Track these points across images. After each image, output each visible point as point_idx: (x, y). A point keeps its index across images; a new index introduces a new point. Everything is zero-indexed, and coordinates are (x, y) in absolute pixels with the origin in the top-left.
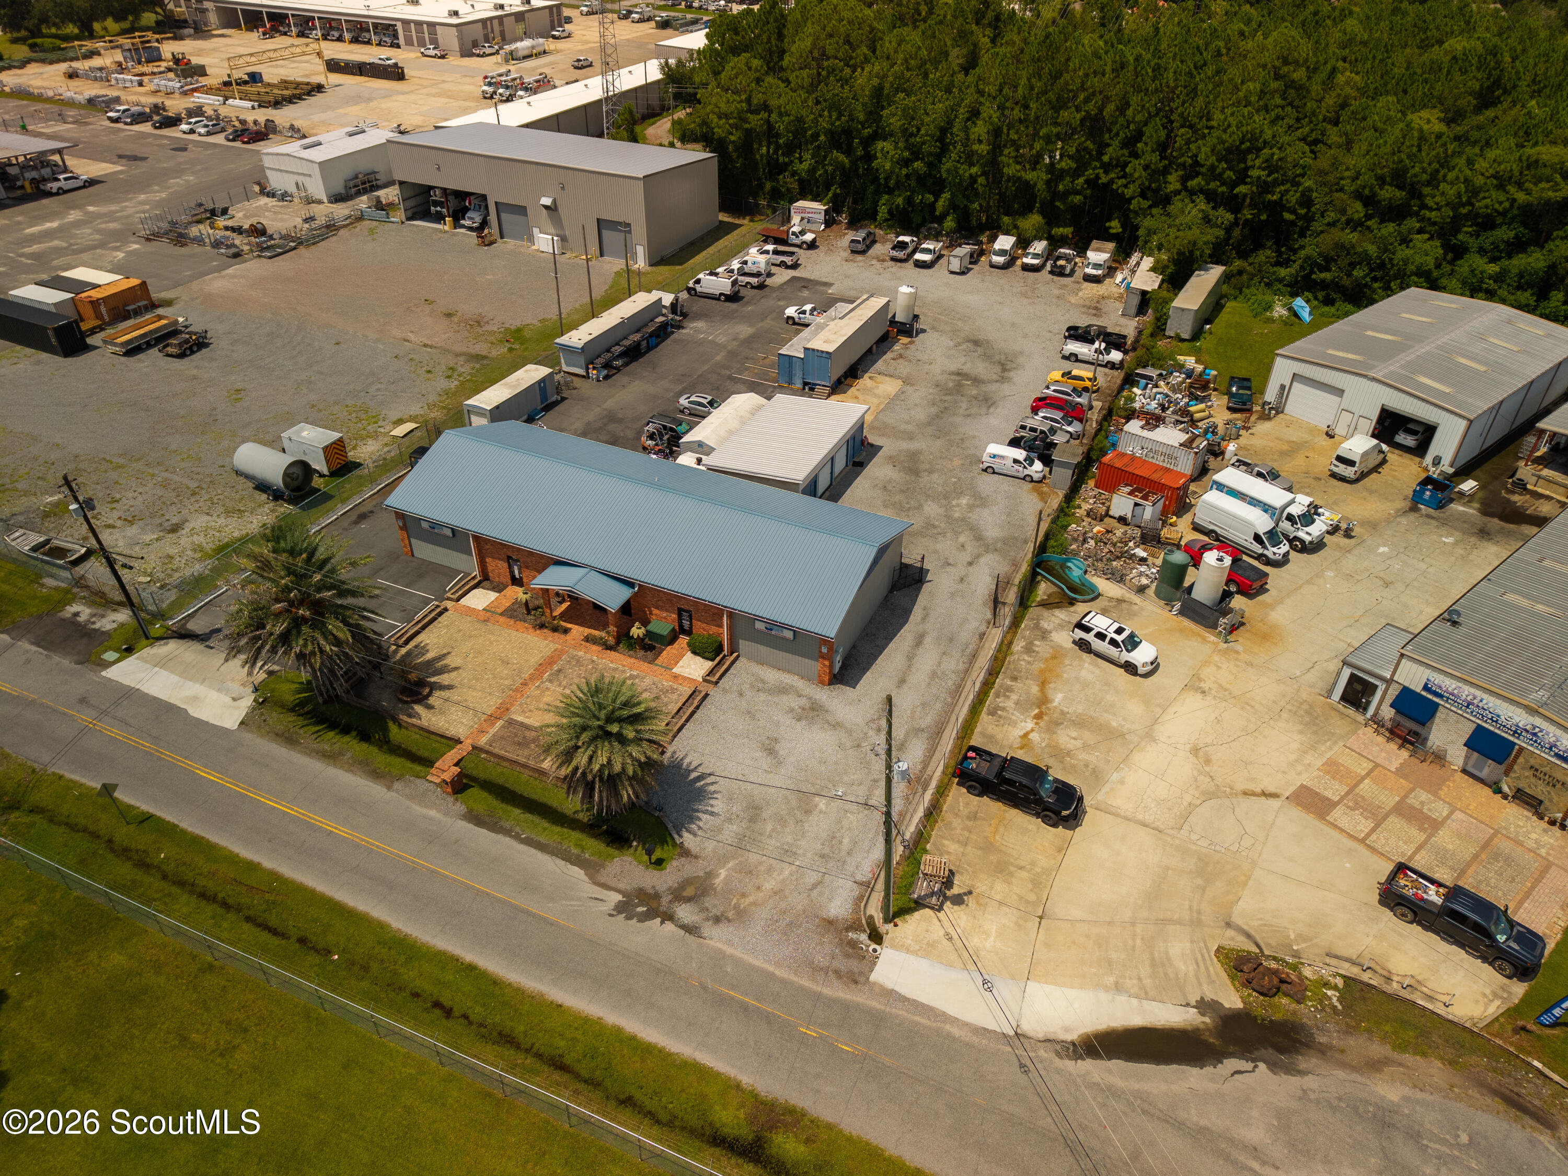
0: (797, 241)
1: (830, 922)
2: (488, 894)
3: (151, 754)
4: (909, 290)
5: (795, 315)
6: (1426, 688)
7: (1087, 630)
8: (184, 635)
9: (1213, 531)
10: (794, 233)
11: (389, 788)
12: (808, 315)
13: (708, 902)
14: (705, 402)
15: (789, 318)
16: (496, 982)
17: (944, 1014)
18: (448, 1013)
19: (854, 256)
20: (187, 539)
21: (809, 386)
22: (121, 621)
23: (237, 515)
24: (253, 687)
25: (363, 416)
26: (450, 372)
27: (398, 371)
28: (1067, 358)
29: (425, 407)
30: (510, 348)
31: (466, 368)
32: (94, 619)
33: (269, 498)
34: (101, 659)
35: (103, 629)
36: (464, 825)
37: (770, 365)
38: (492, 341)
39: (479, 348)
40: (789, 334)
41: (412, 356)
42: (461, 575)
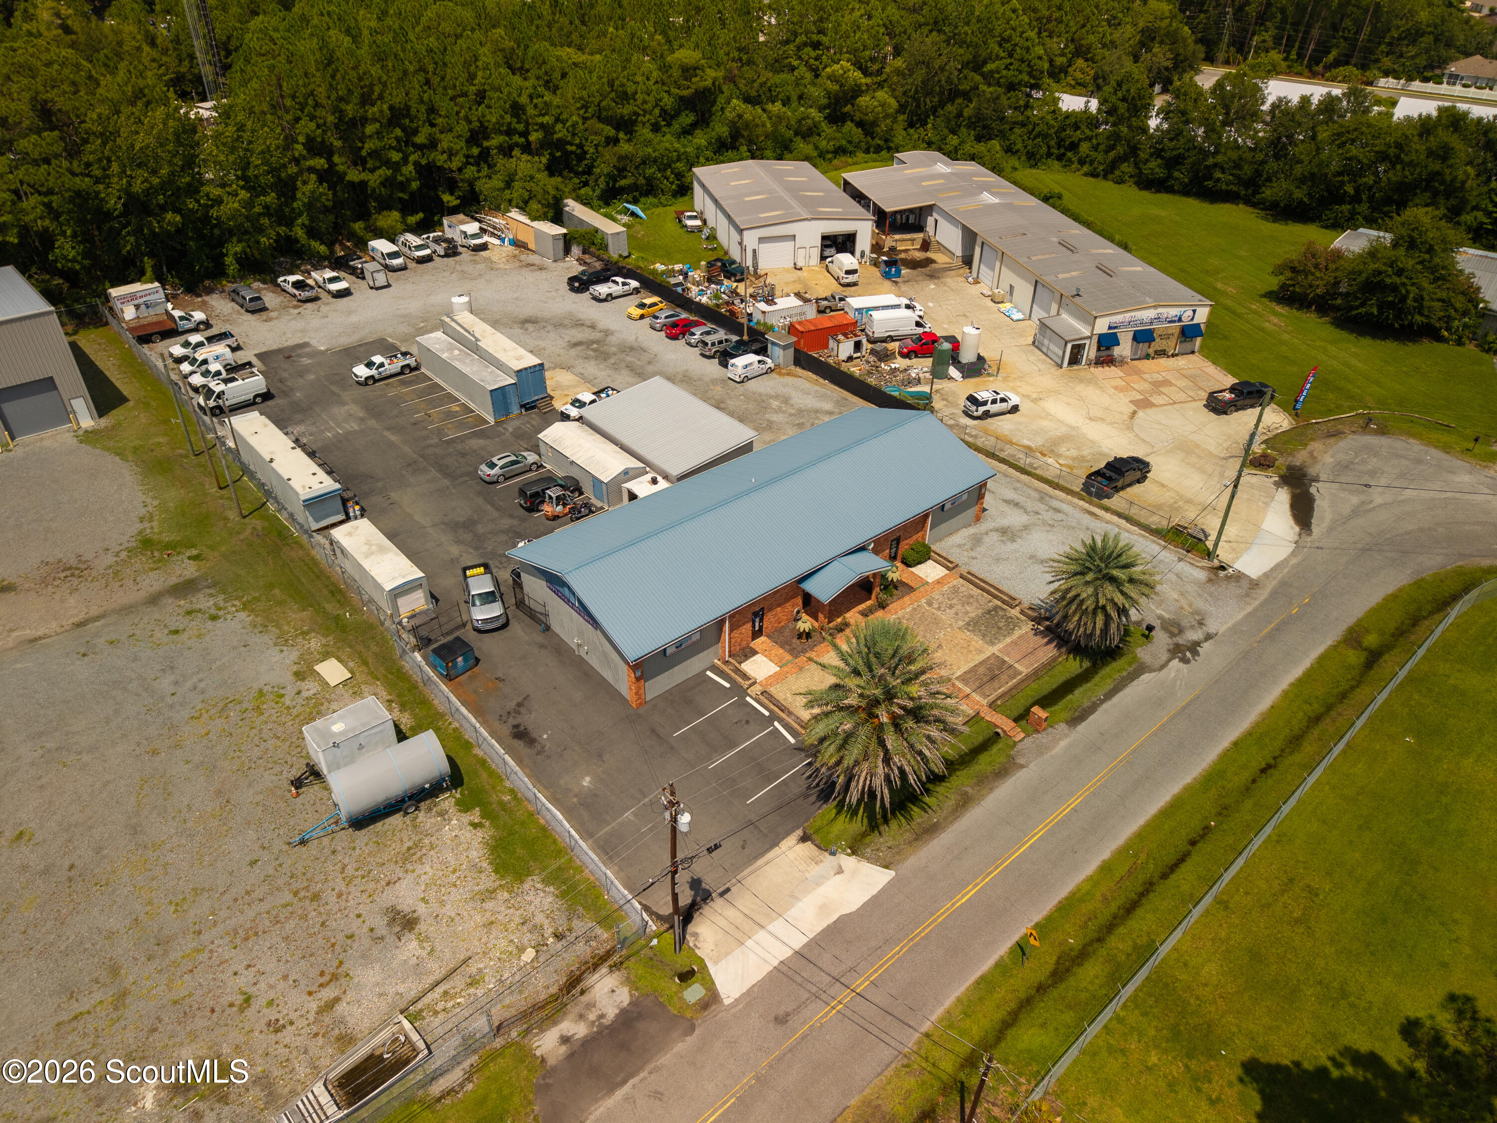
0: (190, 325)
1: (1210, 580)
2: (1163, 725)
3: (916, 945)
4: (465, 299)
5: (373, 372)
6: (1110, 328)
7: (985, 403)
8: (687, 915)
9: (890, 336)
10: (181, 318)
11: (1022, 766)
12: (387, 366)
13: (1185, 623)
14: (513, 458)
15: (367, 378)
16: (1249, 734)
17: (1282, 562)
18: (1269, 766)
19: (264, 315)
20: (448, 907)
21: (528, 407)
22: (616, 983)
23: (424, 851)
24: (826, 854)
25: (245, 705)
26: (199, 615)
27: (136, 659)
28: (605, 300)
29: (285, 648)
30: (189, 558)
31: (204, 601)
32: (592, 1017)
33: (406, 813)
34: (694, 1005)
35: (625, 1004)
36: (1082, 727)
37: (450, 415)
38: (147, 567)
39: (154, 582)
40: (394, 390)
41: (102, 640)
42: (709, 673)
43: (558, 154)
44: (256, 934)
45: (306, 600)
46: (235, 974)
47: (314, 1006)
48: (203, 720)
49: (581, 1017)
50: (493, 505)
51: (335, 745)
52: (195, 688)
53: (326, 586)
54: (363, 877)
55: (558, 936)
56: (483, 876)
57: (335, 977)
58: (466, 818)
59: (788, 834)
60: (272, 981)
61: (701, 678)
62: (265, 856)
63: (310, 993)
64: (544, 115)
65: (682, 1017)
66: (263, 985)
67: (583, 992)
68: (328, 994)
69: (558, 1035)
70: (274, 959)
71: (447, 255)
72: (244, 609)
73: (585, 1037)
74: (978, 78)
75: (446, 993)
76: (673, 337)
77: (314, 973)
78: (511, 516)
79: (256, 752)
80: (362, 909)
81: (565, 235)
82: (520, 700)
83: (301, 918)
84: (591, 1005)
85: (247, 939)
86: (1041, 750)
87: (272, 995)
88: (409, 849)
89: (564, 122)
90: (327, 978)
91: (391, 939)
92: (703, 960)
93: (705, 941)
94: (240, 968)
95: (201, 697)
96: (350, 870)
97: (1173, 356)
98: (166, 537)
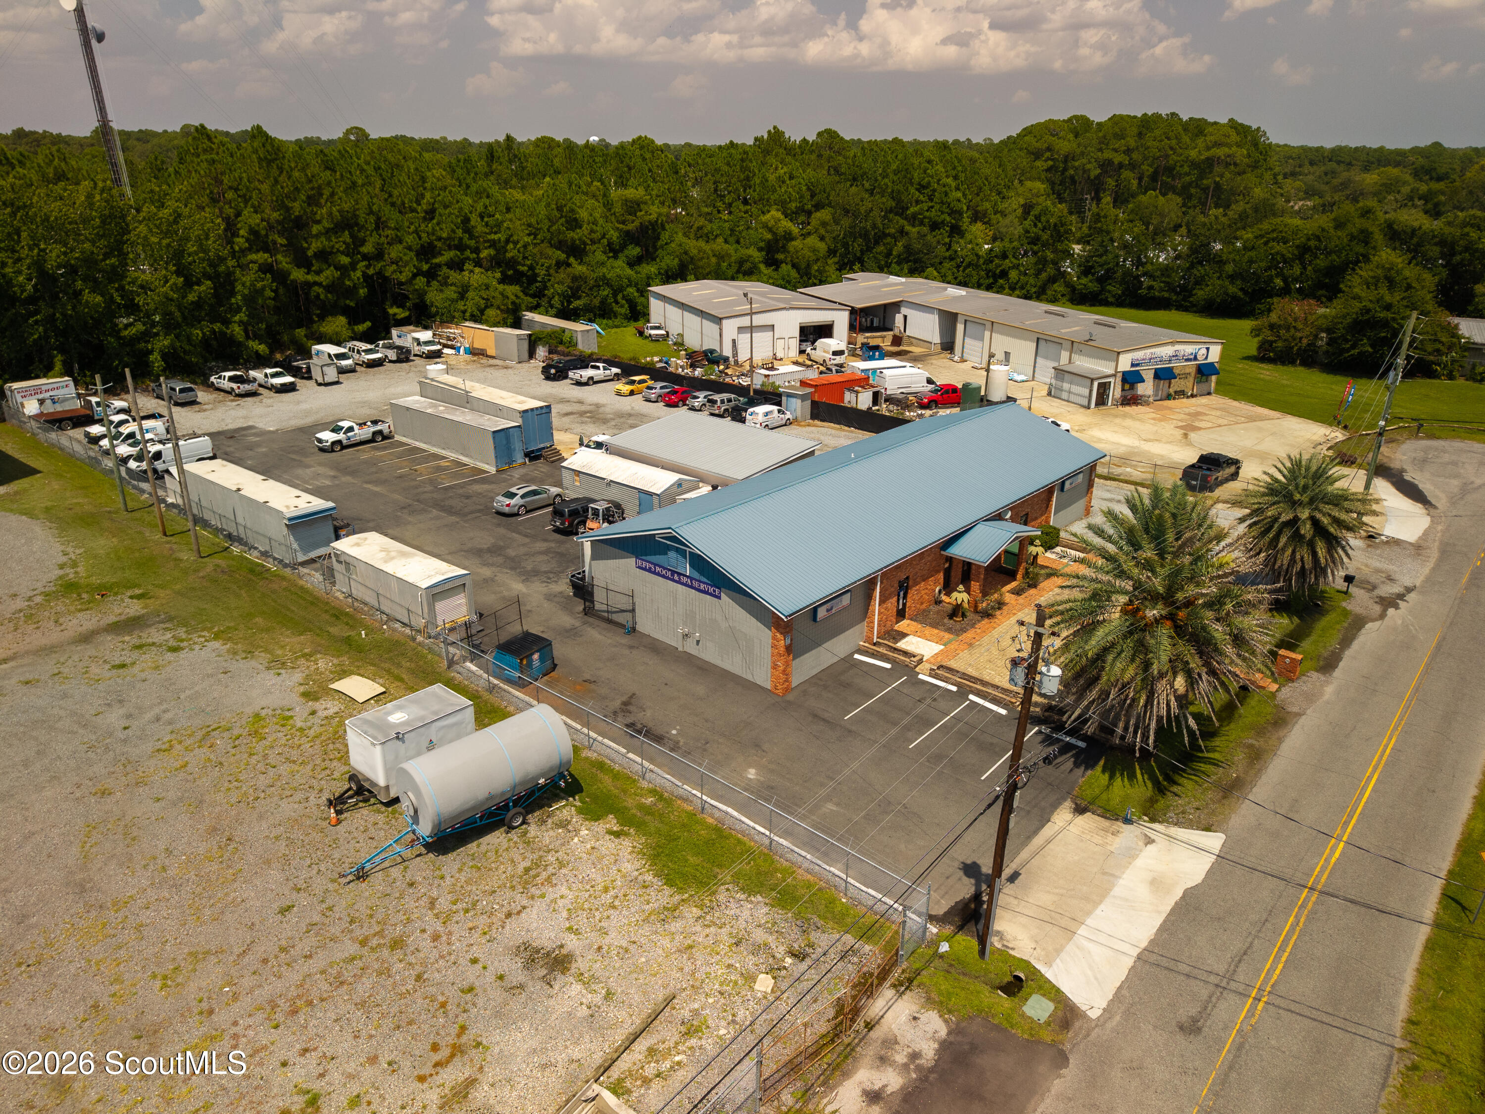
1: (1369, 546)
2: (1428, 664)
3: (1313, 912)
5: (341, 436)
6: (1133, 365)
9: (902, 393)
11: (1299, 715)
12: (356, 432)
13: (1373, 580)
15: (334, 443)
17: (1428, 529)
19: (196, 408)
20: (613, 935)
21: (533, 456)
22: (915, 1008)
23: (551, 870)
24: (1120, 824)
25: (236, 732)
26: (153, 648)
27: (65, 696)
28: (586, 384)
29: (283, 671)
30: (131, 597)
31: (155, 635)
32: (900, 1058)
33: (511, 828)
34: (1048, 1023)
35: (943, 1032)
36: (1337, 673)
37: (439, 469)
38: (72, 608)
39: (87, 621)
40: (366, 454)
41: (13, 681)
42: (857, 656)
43: (510, 272)
44: (310, 1003)
45: (301, 627)
46: (284, 1064)
47: (433, 1097)
48: (174, 752)
49: (883, 1060)
50: (519, 533)
51: (399, 737)
52: (158, 720)
53: (326, 611)
54: (467, 911)
55: (799, 956)
56: (651, 891)
57: (457, 1050)
58: (600, 827)
59: (1055, 806)
60: (351, 1067)
61: (848, 662)
62: (303, 900)
63: (422, 1079)
64: (496, 233)
65: (1039, 1042)
66: (335, 1076)
67: (870, 1026)
68: (453, 1075)
69: (858, 1091)
70: (350, 1037)
71: (399, 361)
72: (215, 639)
73: (902, 1088)
74: (902, 222)
75: (651, 1052)
76: (671, 405)
77: (421, 1047)
78: (545, 540)
79: (262, 781)
80: (476, 952)
81: (530, 336)
82: (624, 699)
83: (380, 974)
84: (891, 1042)
85: (295, 1012)
86: (1310, 698)
87: (355, 1088)
88: (527, 870)
89: (516, 243)
90: (444, 1053)
91: (538, 987)
92: (1028, 963)
93: (1015, 939)
94: (291, 1055)
95: (169, 728)
96: (443, 904)
97: (1192, 396)
98: (95, 580)
